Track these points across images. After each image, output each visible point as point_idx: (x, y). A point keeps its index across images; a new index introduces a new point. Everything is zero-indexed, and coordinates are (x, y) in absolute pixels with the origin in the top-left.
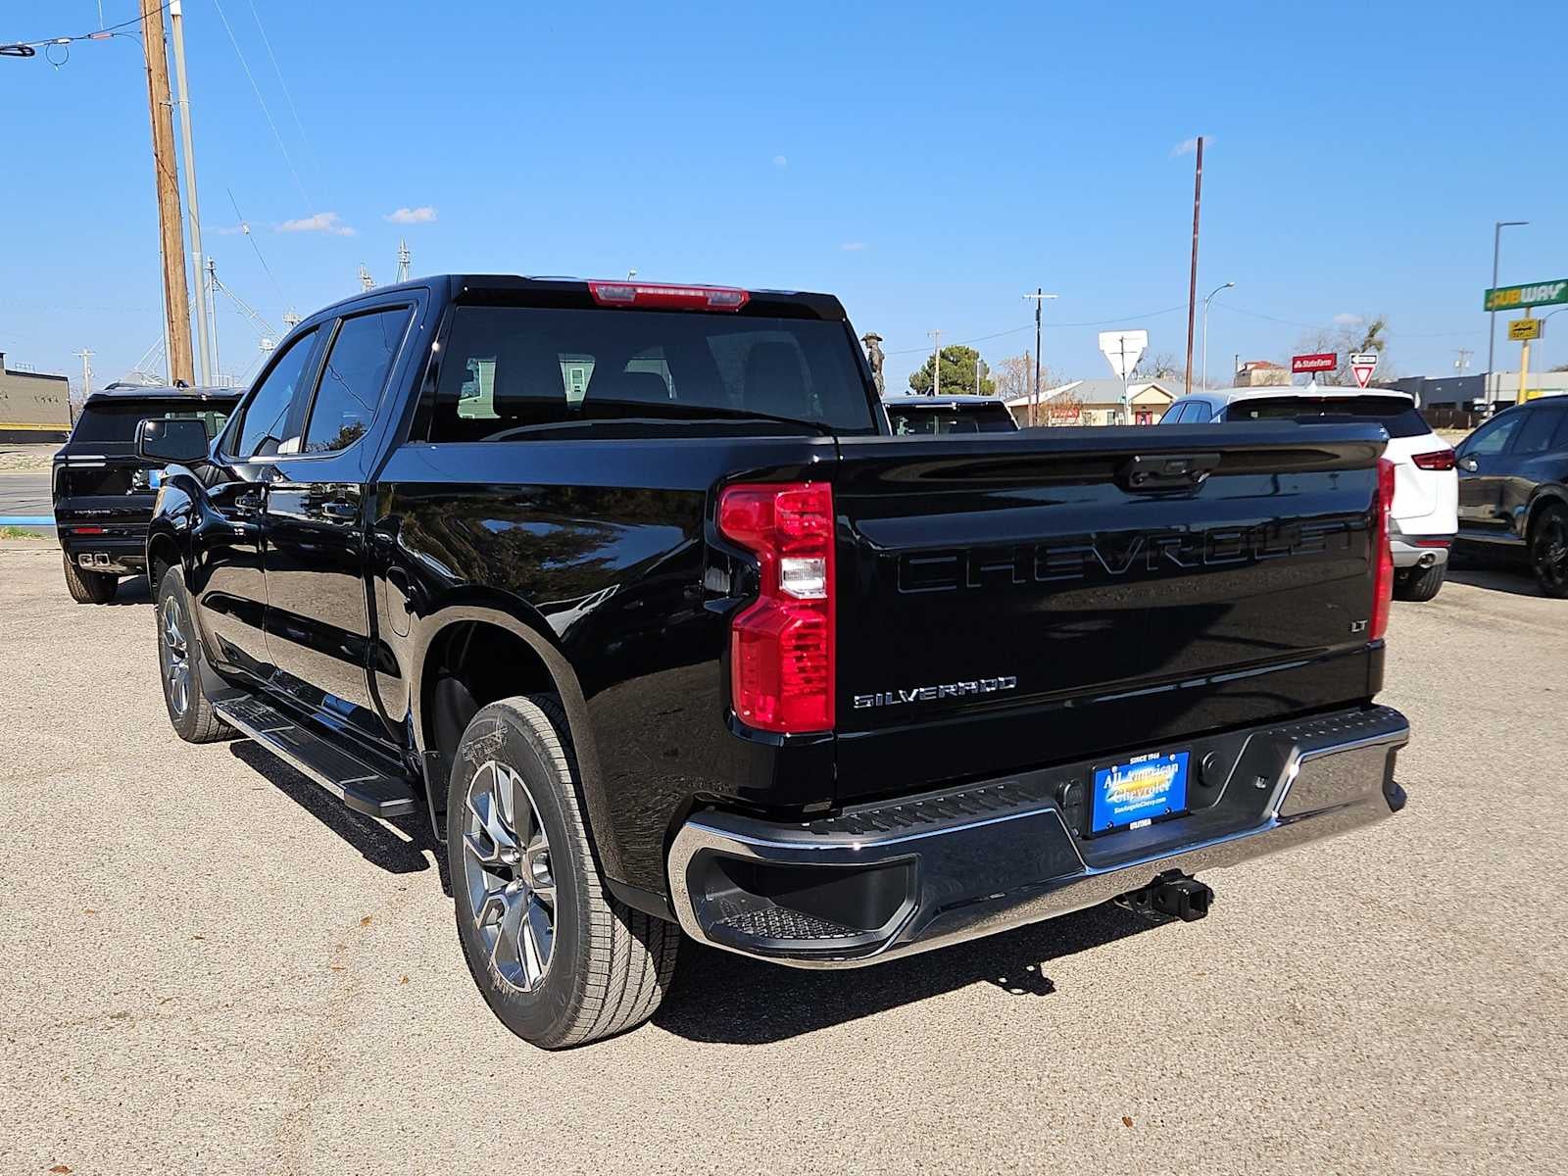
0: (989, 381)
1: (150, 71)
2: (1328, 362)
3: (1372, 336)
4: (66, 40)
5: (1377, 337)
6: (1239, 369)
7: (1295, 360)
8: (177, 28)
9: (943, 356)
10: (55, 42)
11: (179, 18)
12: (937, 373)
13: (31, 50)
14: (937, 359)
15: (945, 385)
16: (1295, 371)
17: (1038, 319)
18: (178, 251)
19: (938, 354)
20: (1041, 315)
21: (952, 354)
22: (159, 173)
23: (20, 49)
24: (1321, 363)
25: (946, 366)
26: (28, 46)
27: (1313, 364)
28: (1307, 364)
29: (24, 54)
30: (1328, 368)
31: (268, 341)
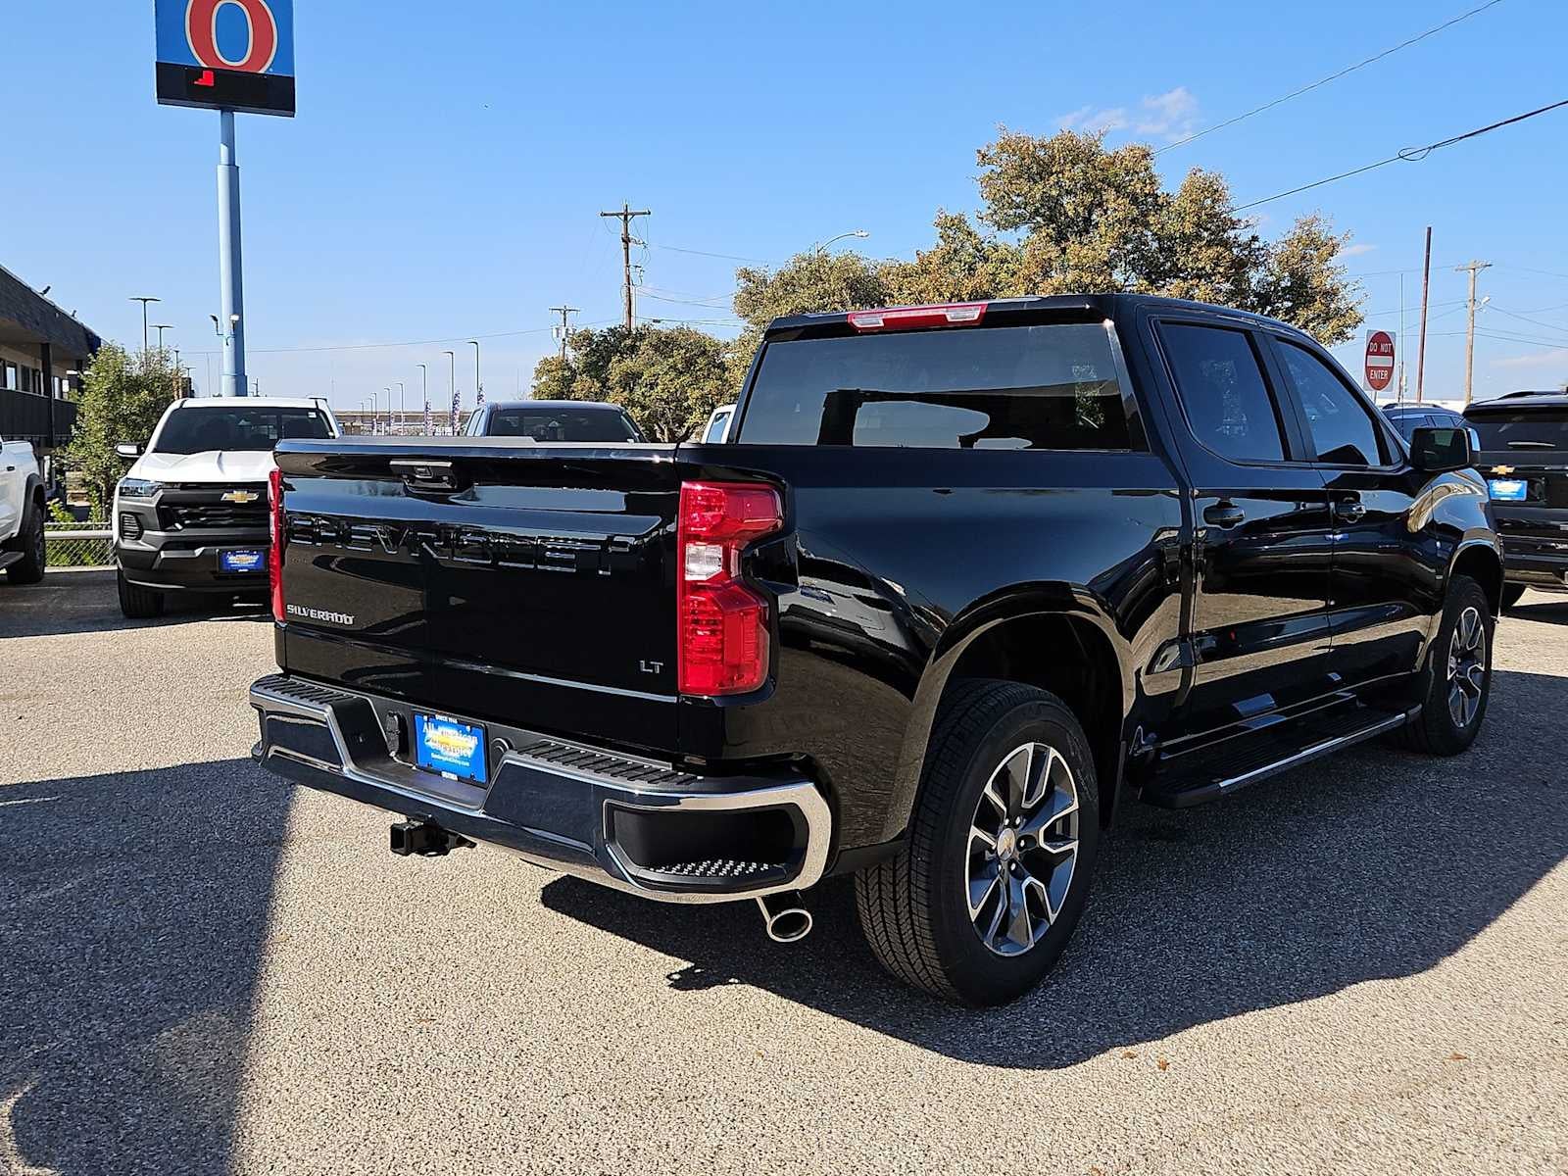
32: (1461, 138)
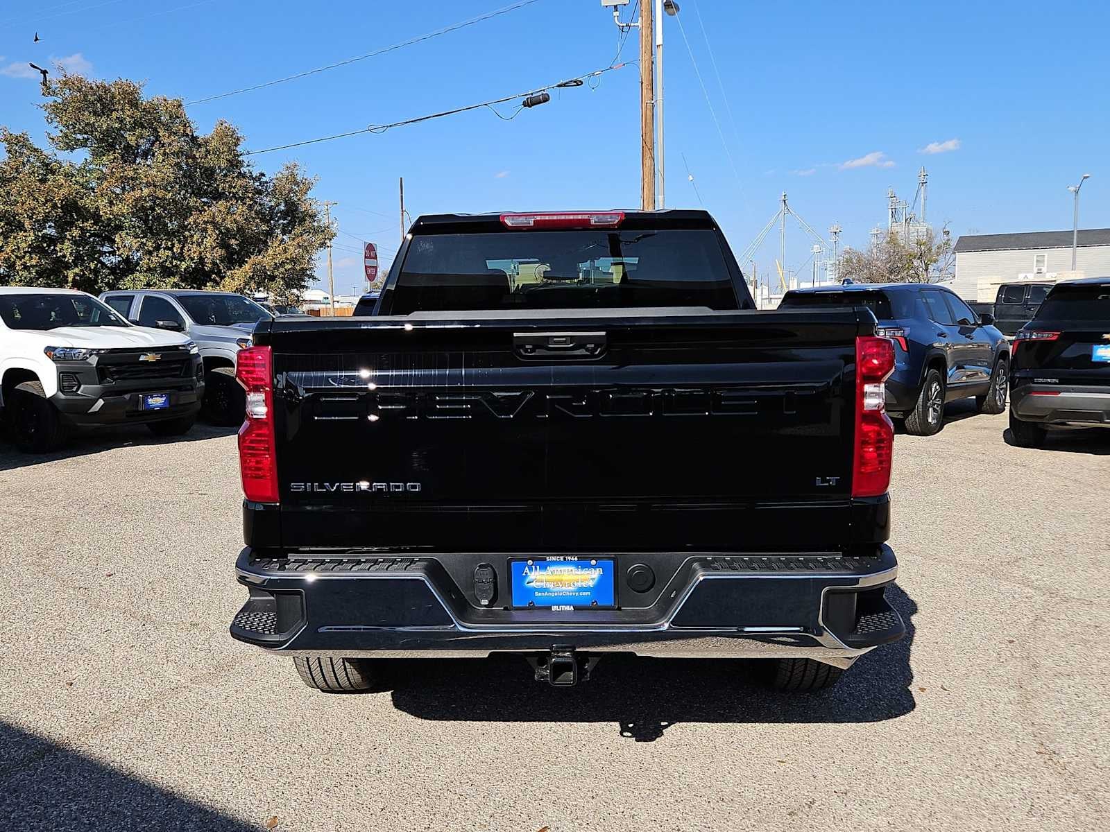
1: (642, 83)
4: (599, 72)
8: (659, 54)
10: (593, 74)
11: (661, 47)
13: (580, 81)
18: (651, 196)
22: (643, 147)
23: (575, 82)
26: (579, 80)
29: (578, 85)
31: (818, 246)
32: (406, 123)
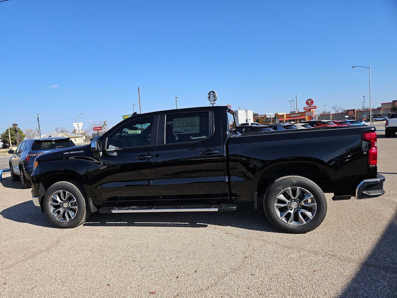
0: (23, 135)
2: (100, 128)
3: (104, 124)
5: (105, 124)
6: (73, 131)
7: (94, 128)
9: (10, 129)
12: (9, 133)
14: (9, 130)
15: (12, 136)
16: (94, 130)
17: (38, 120)
19: (9, 129)
20: (39, 120)
21: (13, 129)
24: (99, 129)
25: (11, 132)
27: (97, 129)
28: (96, 129)
30: (101, 129)
